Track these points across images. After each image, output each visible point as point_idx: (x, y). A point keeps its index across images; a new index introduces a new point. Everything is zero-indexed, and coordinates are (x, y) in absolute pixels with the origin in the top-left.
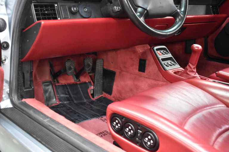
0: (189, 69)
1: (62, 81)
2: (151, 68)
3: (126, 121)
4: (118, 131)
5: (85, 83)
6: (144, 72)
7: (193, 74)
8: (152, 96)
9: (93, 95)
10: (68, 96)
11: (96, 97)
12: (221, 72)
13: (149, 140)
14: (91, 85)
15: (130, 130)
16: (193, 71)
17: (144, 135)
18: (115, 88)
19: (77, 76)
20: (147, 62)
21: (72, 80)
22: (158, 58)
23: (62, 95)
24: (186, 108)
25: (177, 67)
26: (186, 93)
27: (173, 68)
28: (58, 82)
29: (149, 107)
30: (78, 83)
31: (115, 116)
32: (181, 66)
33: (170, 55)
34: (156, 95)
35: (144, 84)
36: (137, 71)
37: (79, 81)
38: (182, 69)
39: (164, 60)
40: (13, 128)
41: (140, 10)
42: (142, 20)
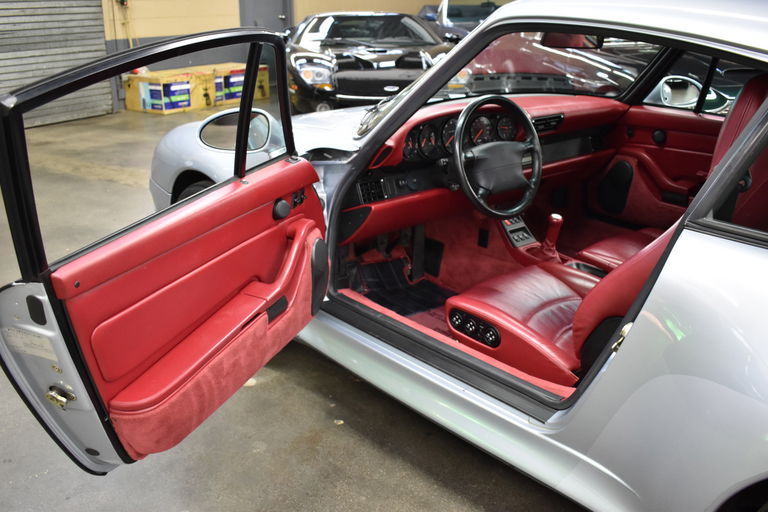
0: (546, 247)
1: (368, 258)
2: (496, 243)
3: (467, 316)
4: (457, 328)
5: (399, 259)
6: (485, 246)
7: (551, 254)
8: (495, 288)
9: (410, 277)
10: (377, 280)
11: (416, 281)
12: (585, 253)
13: (491, 336)
14: (407, 262)
15: (471, 326)
16: (550, 250)
17: (487, 330)
18: (443, 266)
19: (388, 250)
20: (490, 234)
21: (381, 256)
22: (505, 230)
23: (370, 280)
24: (534, 302)
25: (533, 242)
26: (536, 284)
27: (525, 242)
28: (363, 261)
29: (492, 301)
30: (390, 260)
31: (455, 311)
32: (538, 240)
33: (522, 224)
34: (501, 287)
35: (486, 264)
36: (476, 245)
37: (390, 256)
38: (538, 244)
39: (513, 232)
40: (339, 326)
41: (481, 192)
42: (482, 202)
